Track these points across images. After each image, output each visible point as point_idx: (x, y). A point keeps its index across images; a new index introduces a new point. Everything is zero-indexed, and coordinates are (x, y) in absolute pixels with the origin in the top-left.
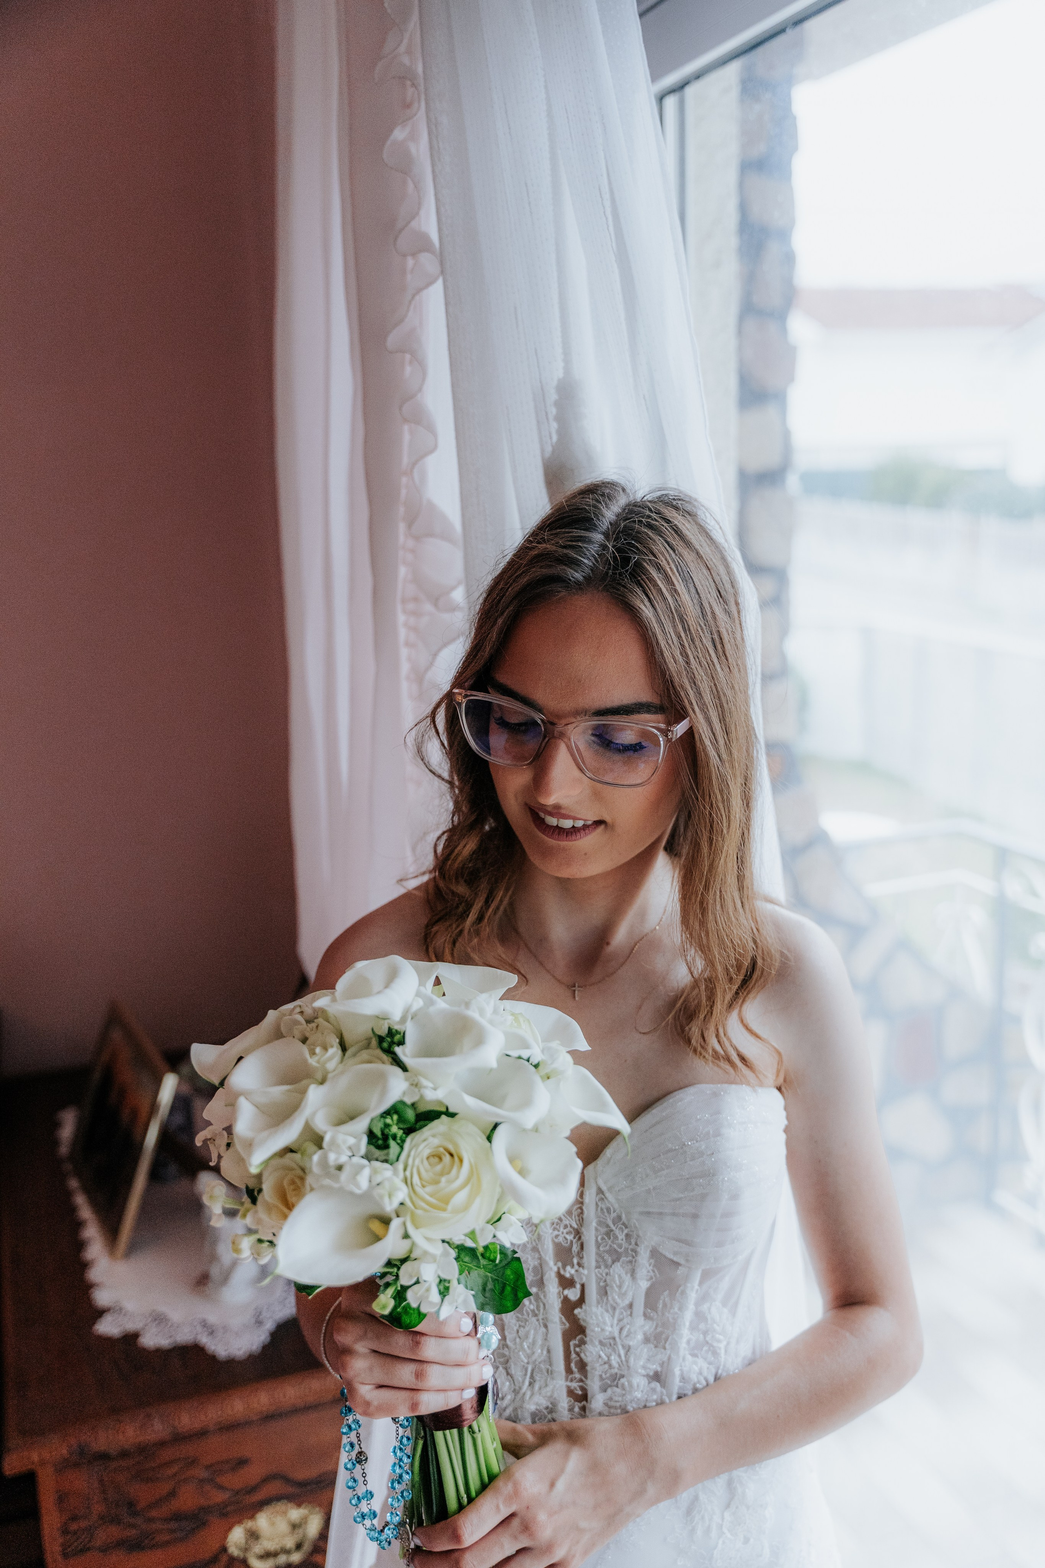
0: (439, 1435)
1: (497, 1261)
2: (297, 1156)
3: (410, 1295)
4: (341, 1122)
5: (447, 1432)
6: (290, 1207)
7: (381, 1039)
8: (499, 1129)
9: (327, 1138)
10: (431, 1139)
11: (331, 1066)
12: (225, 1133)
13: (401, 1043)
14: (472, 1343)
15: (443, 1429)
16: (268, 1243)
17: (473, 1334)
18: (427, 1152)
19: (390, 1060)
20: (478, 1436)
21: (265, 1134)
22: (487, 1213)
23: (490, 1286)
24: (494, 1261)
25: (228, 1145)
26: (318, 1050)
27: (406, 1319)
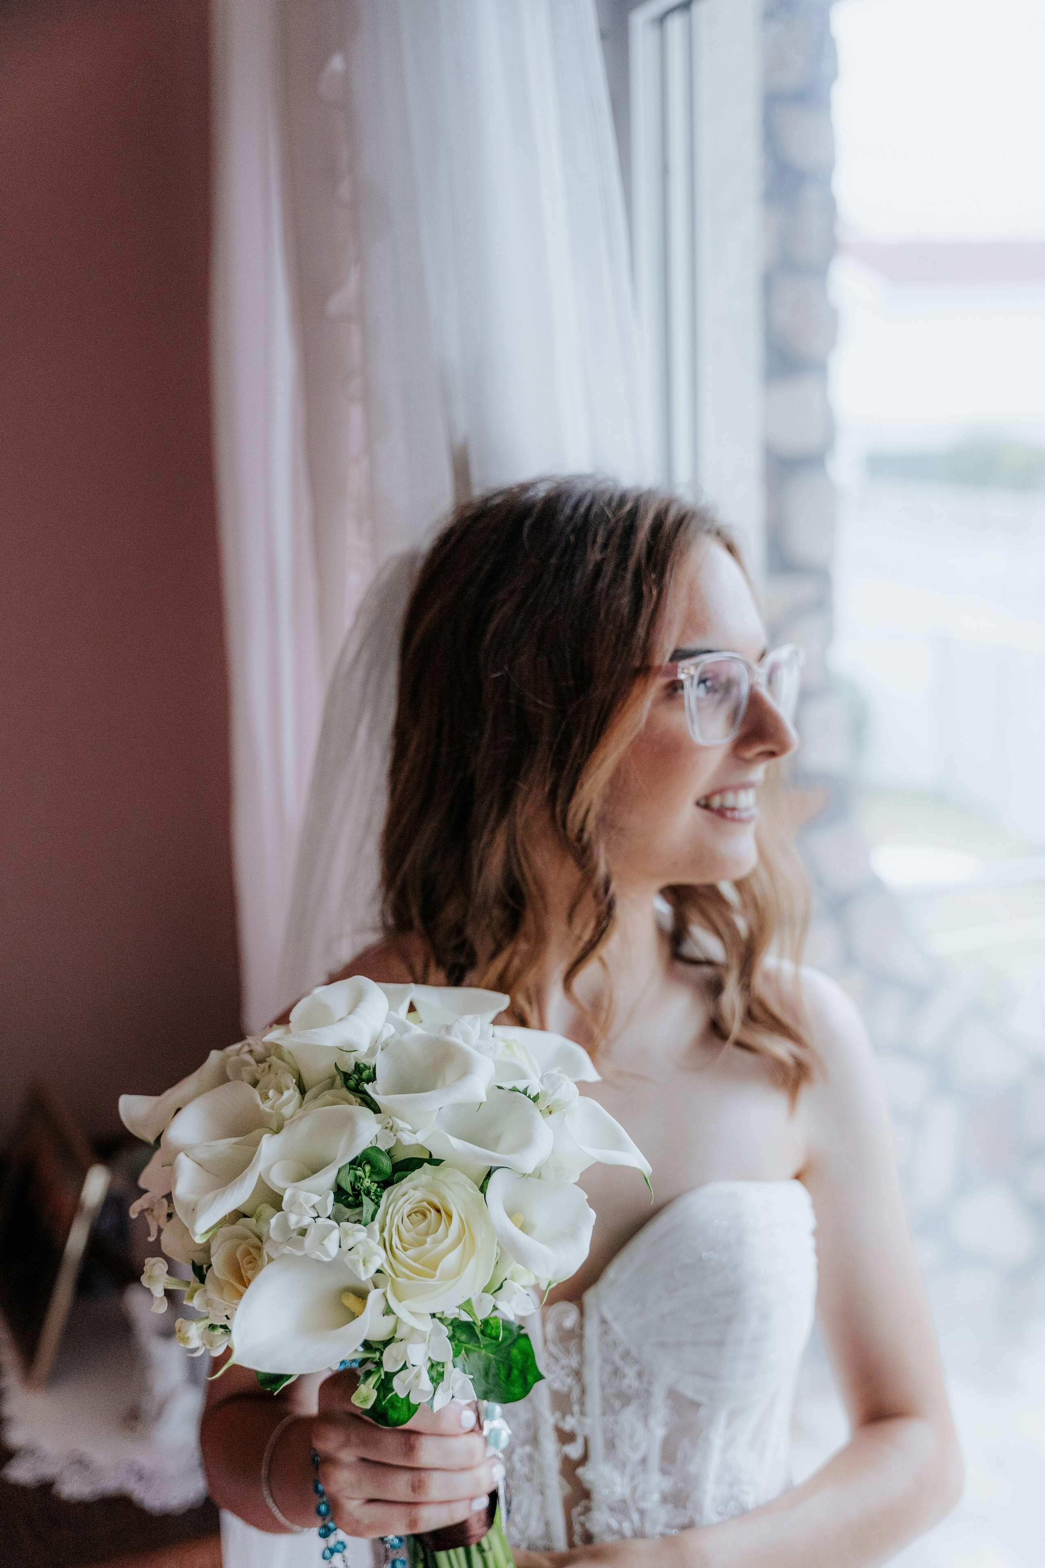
0: (441, 1556)
1: (500, 1339)
2: (253, 1220)
3: (396, 1383)
4: (302, 1177)
5: (451, 1552)
6: (245, 1283)
7: (346, 1076)
8: (495, 1176)
9: (286, 1197)
10: (412, 1192)
11: (287, 1111)
12: (165, 1201)
13: (372, 1079)
14: (476, 1441)
15: (446, 1548)
16: (222, 1330)
17: (477, 1428)
18: (407, 1208)
19: (359, 1100)
20: (489, 1556)
21: (211, 1195)
22: (483, 1280)
23: (493, 1371)
24: (496, 1338)
25: (170, 1216)
26: (271, 1093)
27: (393, 1415)
